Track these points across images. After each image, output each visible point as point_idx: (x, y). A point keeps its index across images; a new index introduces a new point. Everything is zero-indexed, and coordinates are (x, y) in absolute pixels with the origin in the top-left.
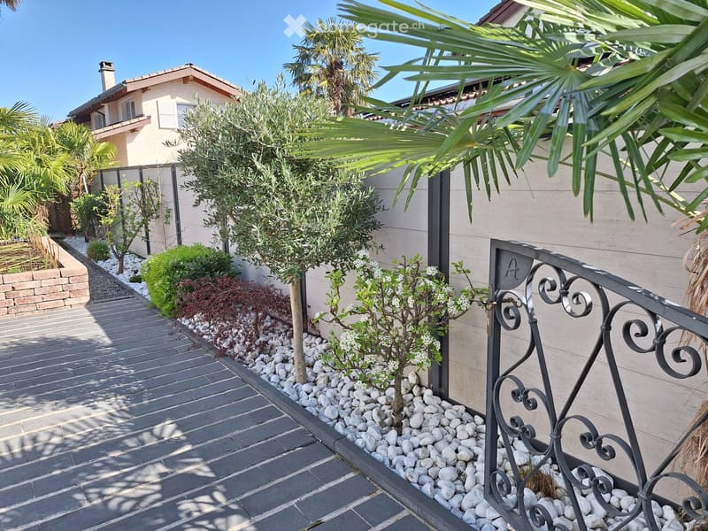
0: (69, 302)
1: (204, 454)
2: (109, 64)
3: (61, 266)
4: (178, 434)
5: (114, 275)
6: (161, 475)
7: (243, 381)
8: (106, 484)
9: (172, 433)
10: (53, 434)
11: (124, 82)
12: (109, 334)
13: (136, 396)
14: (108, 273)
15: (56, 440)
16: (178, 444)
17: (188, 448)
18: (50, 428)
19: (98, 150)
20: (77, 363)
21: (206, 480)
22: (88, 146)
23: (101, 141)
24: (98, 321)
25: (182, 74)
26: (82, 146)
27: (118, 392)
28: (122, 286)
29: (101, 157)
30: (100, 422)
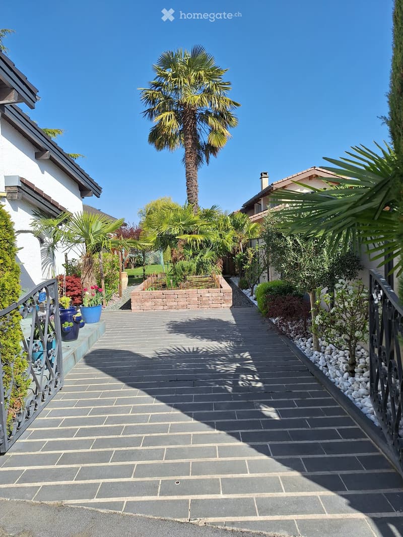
0: (223, 305)
1: (256, 365)
2: (266, 174)
3: (221, 287)
4: (249, 357)
5: (248, 297)
6: (237, 367)
7: (287, 346)
8: (218, 365)
9: (248, 356)
10: (203, 348)
11: (272, 185)
12: (235, 320)
13: (238, 343)
14: (245, 295)
15: (204, 350)
16: (248, 359)
17: (251, 362)
18: (203, 346)
19: (251, 228)
20: (219, 328)
21: (253, 371)
22: (246, 225)
23: (253, 222)
24: (233, 315)
25: (309, 174)
26: (243, 225)
27: (231, 340)
28: (249, 301)
29: (253, 232)
30: (221, 348)
